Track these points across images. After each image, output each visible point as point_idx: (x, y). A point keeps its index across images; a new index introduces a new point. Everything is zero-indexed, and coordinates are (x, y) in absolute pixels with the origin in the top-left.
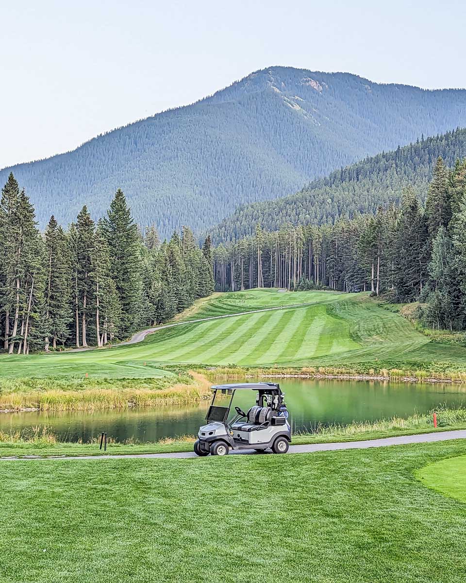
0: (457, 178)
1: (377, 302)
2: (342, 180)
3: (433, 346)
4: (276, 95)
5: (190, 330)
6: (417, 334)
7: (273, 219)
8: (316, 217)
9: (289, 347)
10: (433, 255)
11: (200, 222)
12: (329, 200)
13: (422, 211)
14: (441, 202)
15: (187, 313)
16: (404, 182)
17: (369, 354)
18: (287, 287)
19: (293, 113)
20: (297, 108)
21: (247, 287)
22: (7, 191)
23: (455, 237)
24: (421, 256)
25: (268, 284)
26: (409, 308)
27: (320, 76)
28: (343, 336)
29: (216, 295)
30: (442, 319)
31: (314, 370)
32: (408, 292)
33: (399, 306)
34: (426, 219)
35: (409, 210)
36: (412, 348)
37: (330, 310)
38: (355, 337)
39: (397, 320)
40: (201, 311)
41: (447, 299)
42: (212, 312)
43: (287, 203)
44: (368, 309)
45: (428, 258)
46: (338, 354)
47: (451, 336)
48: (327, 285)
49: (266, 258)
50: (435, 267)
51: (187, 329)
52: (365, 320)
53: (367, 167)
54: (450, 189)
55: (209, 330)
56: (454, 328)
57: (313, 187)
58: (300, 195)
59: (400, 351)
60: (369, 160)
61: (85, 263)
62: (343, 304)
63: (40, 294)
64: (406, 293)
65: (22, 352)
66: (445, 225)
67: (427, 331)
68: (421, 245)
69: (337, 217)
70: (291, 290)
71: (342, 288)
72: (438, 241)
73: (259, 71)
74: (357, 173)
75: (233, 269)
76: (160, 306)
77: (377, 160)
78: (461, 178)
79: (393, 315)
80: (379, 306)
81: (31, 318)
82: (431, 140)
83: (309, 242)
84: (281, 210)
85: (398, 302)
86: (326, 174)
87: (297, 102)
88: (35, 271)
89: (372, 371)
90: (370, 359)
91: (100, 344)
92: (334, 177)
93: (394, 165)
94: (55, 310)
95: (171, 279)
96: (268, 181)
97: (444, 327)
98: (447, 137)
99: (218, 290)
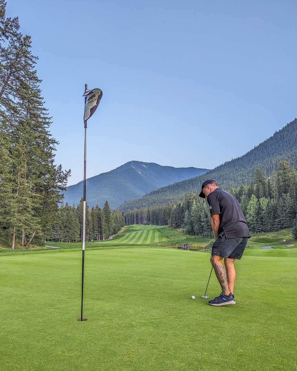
0: (191, 198)
1: (170, 228)
2: (154, 194)
3: (187, 239)
4: (134, 169)
5: (124, 236)
6: (183, 236)
7: (135, 205)
8: (147, 204)
9: (151, 240)
10: (185, 217)
11: (113, 205)
12: (151, 200)
13: (182, 205)
14: (187, 203)
15: (121, 231)
16: (171, 195)
17: (172, 241)
18: (143, 224)
19: (138, 174)
20: (140, 173)
21: (131, 224)
22: (81, 202)
23: (191, 213)
24: (182, 217)
25: (137, 223)
26: (180, 230)
27: (146, 164)
28: (164, 237)
29: (126, 226)
30: (189, 232)
31: (160, 245)
32: (179, 226)
33: (176, 229)
34: (183, 208)
35: (178, 205)
36: (182, 240)
37: (159, 230)
38: (167, 237)
39: (177, 233)
40: (124, 231)
41: (190, 228)
42: (127, 231)
43: (139, 200)
44: (168, 230)
45: (184, 217)
46: (165, 241)
47: (192, 237)
48: (153, 224)
49: (137, 216)
50: (186, 220)
51: (123, 236)
52: (169, 233)
53: (161, 190)
54: (189, 200)
55: (129, 236)
56: (192, 235)
57: (146, 196)
58: (142, 198)
59: (179, 241)
60: (161, 188)
61: (100, 219)
62: (162, 229)
63: (91, 227)
64: (178, 226)
65: (87, 242)
66: (188, 209)
67: (185, 236)
68: (182, 214)
69: (153, 204)
70: (144, 225)
71: (157, 224)
72: (186, 213)
73: (129, 162)
74: (158, 192)
75: (127, 219)
76: (114, 230)
77: (164, 188)
78: (192, 198)
79: (176, 231)
80: (171, 229)
81: (89, 233)
82: (178, 183)
83: (149, 212)
84: (137, 202)
85: (176, 228)
86: (149, 192)
87: (140, 171)
88: (90, 222)
89: (174, 245)
90: (173, 242)
91: (104, 239)
92: (152, 193)
93: (168, 190)
94: (94, 231)
95: (116, 223)
96: (132, 194)
97: (189, 234)
98: (183, 182)
99: (126, 225)
